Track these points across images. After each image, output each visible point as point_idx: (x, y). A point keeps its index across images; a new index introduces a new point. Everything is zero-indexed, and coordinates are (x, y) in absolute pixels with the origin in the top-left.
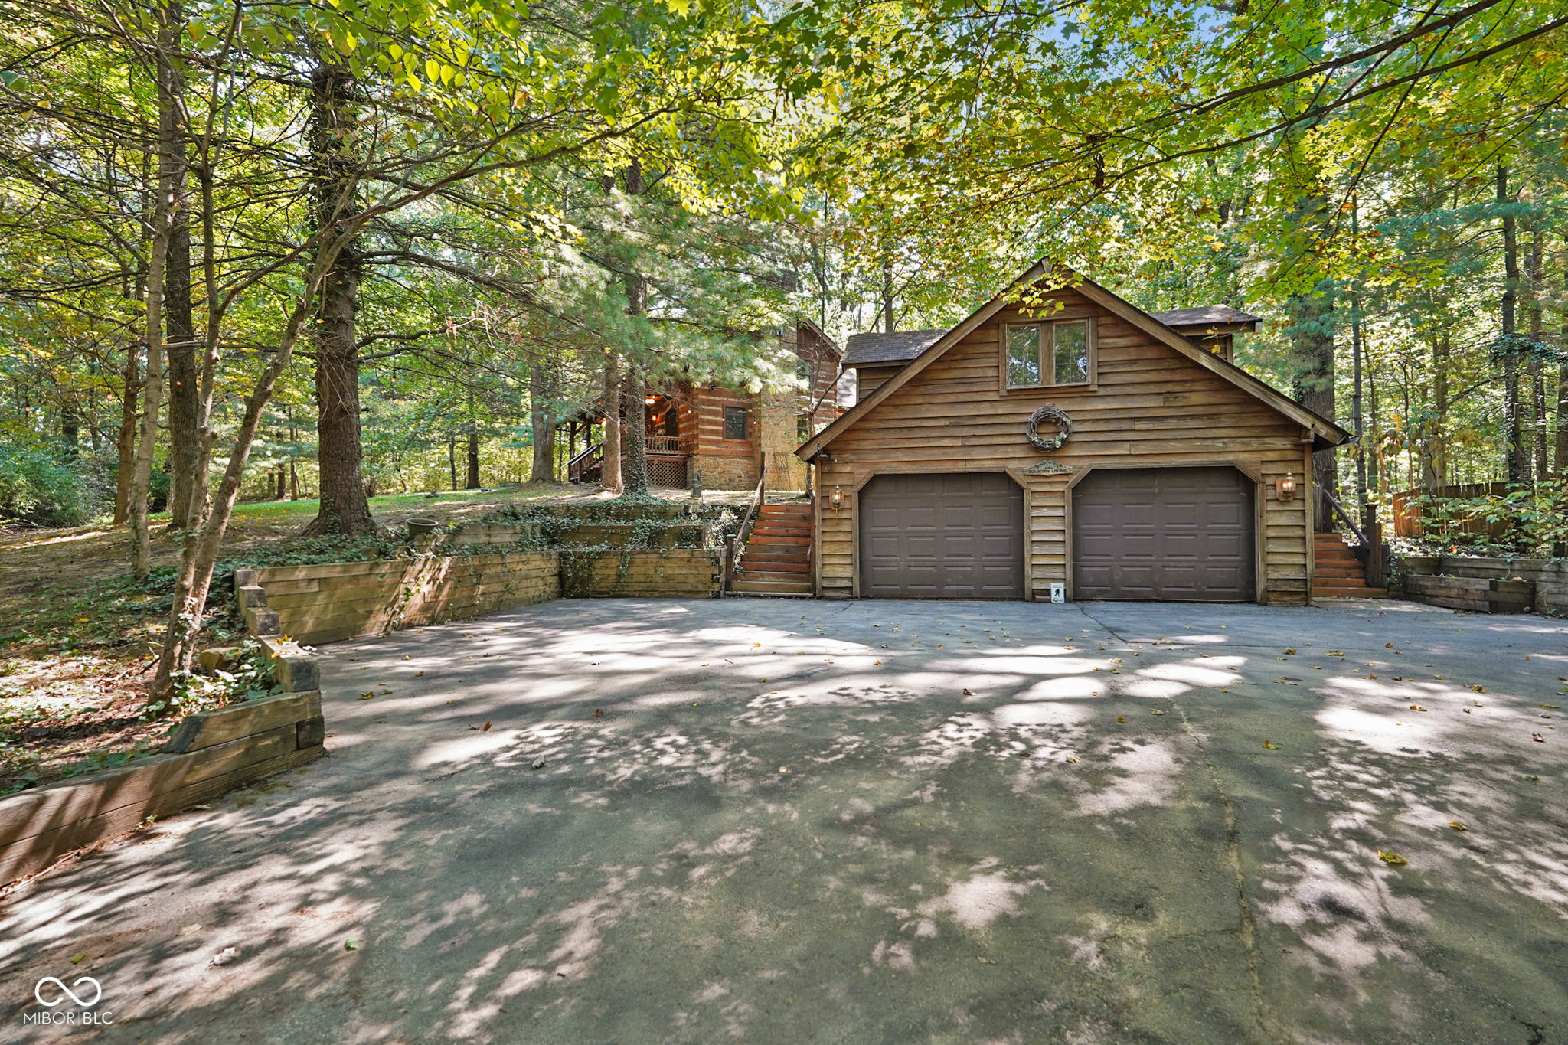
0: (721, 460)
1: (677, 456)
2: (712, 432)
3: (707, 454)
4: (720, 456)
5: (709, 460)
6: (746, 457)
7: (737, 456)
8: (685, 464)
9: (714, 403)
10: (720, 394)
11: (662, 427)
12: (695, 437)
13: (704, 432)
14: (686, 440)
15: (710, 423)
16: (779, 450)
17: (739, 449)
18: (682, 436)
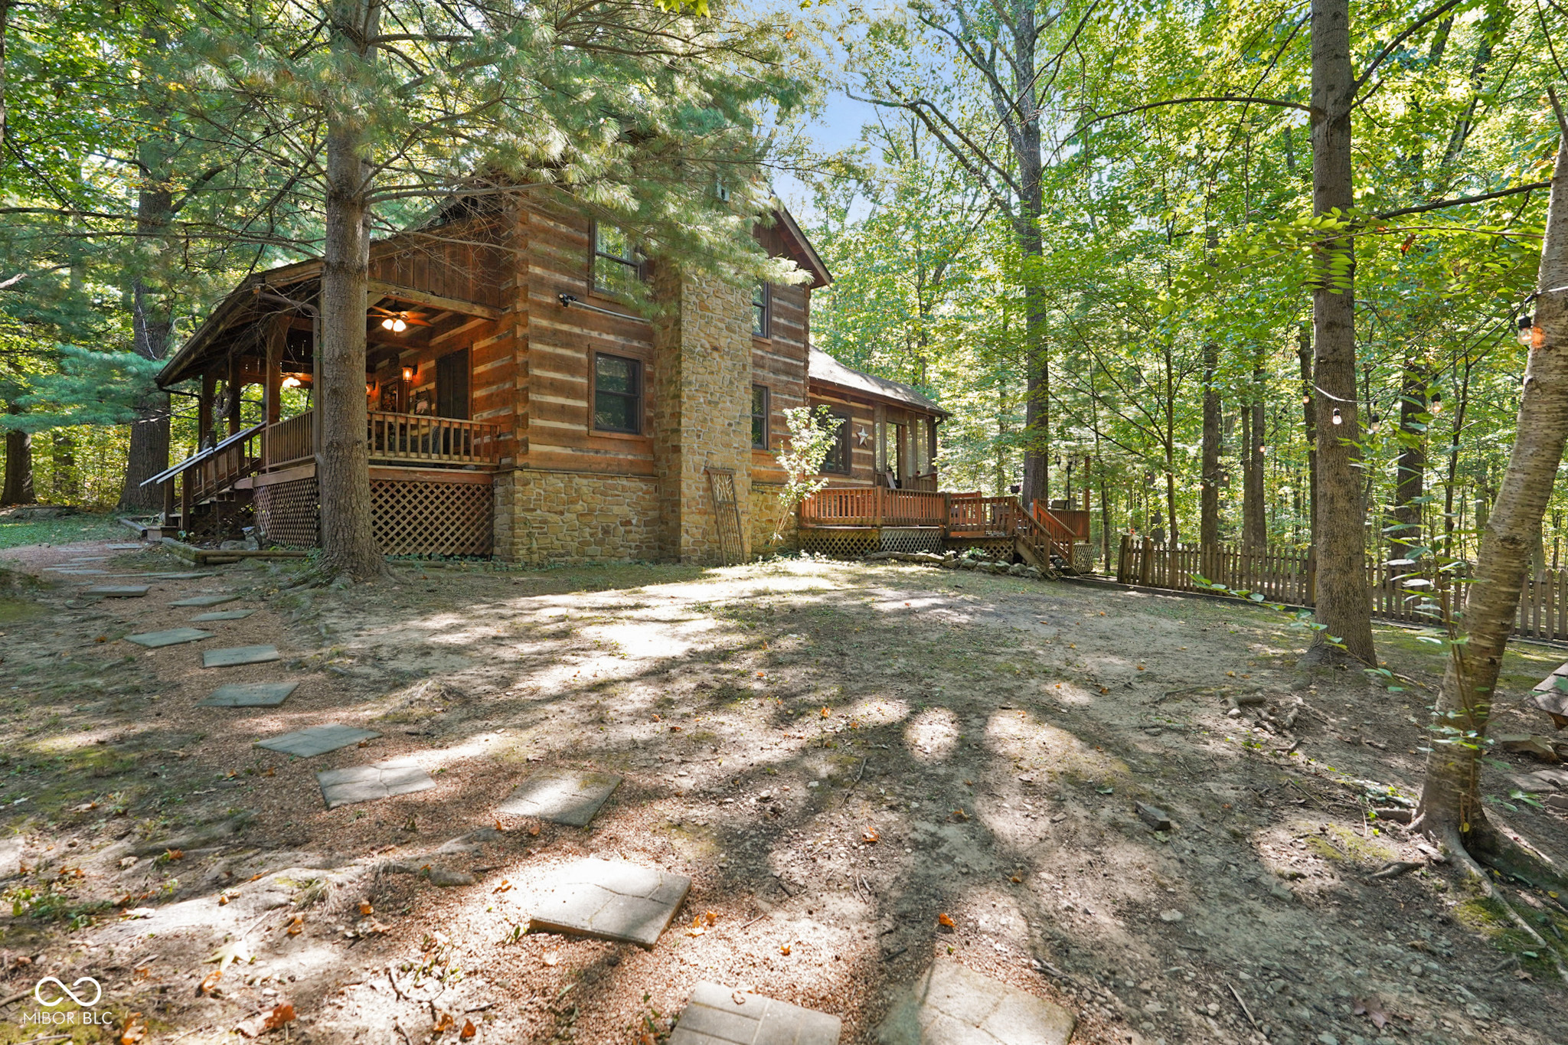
0: (583, 484)
1: (468, 469)
2: (562, 412)
3: (549, 467)
4: (581, 472)
5: (557, 482)
6: (642, 476)
7: (621, 473)
8: (488, 491)
9: (568, 341)
10: (582, 320)
11: (427, 396)
12: (519, 421)
13: (543, 410)
14: (493, 427)
15: (557, 388)
16: (717, 461)
17: (626, 456)
18: (478, 418)
